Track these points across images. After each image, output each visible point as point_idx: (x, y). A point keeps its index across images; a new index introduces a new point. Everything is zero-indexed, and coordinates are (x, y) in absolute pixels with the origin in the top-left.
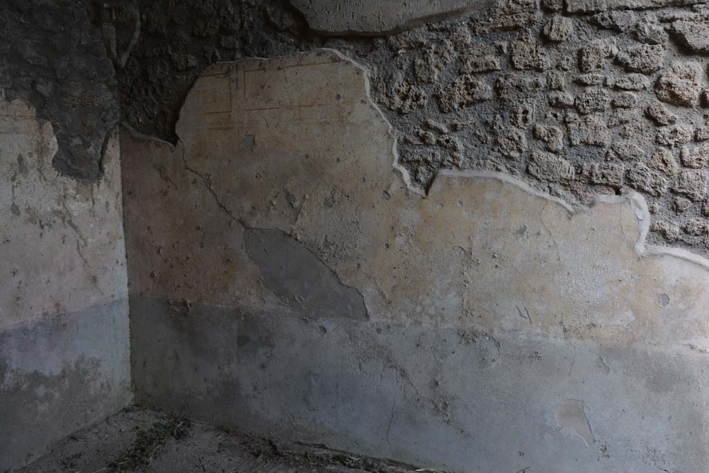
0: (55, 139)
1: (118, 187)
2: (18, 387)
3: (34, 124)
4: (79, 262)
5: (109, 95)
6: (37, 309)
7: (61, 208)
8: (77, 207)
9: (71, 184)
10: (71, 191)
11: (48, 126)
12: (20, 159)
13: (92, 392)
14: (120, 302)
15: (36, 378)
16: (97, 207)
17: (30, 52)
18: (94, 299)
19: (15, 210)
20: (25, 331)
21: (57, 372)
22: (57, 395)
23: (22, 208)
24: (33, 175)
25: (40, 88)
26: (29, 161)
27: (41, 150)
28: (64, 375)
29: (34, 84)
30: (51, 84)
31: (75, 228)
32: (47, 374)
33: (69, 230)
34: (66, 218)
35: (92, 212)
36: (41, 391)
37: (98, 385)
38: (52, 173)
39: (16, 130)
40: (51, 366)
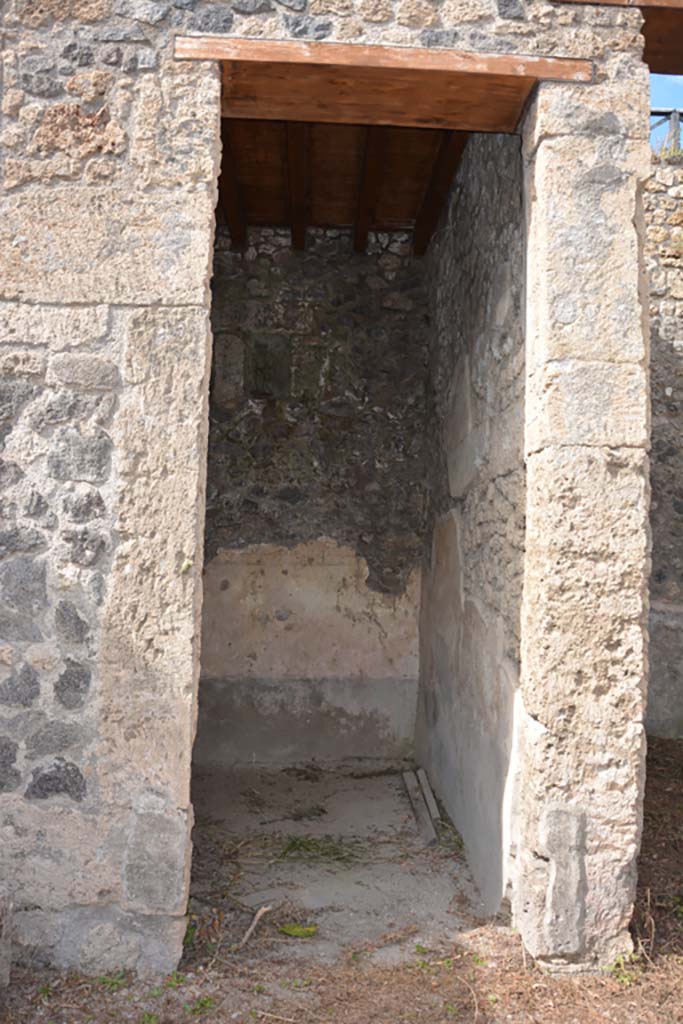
0: (367, 569)
1: (417, 601)
2: (329, 712)
3: (354, 560)
4: (379, 646)
5: (418, 539)
6: (348, 669)
7: (369, 610)
8: (381, 612)
9: (378, 597)
10: (378, 601)
11: (363, 561)
12: (344, 580)
13: (381, 737)
14: (411, 681)
15: (341, 712)
16: (398, 614)
17: (360, 518)
18: (389, 674)
19: (338, 609)
20: (337, 681)
21: (356, 713)
22: (354, 728)
23: (342, 607)
24: (352, 589)
25: (364, 539)
26: (349, 581)
27: (358, 575)
28: (359, 718)
29: (360, 537)
30: (372, 536)
31: (379, 625)
32: (348, 712)
33: (374, 626)
34: (372, 617)
35: (393, 616)
36: (343, 721)
37: (386, 733)
38: (365, 589)
39: (343, 564)
40: (353, 708)
